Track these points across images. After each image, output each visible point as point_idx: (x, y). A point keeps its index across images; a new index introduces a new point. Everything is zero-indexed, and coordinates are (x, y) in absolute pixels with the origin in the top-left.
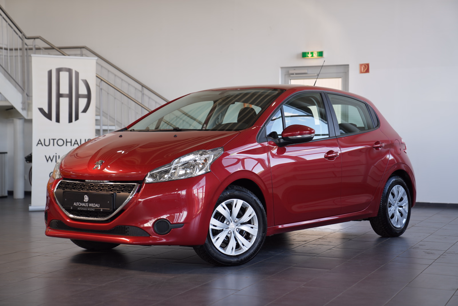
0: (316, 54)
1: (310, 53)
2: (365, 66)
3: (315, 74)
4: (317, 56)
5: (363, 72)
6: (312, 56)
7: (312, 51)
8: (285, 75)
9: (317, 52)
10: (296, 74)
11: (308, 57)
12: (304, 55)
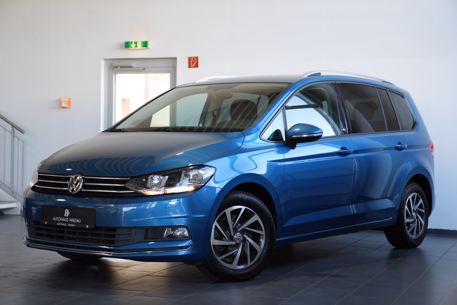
0: (140, 44)
1: (133, 43)
2: (195, 60)
3: (141, 68)
4: (142, 47)
5: (191, 66)
6: (136, 46)
7: (136, 41)
8: (109, 68)
9: (141, 42)
10: (121, 67)
11: (131, 47)
12: (127, 45)
